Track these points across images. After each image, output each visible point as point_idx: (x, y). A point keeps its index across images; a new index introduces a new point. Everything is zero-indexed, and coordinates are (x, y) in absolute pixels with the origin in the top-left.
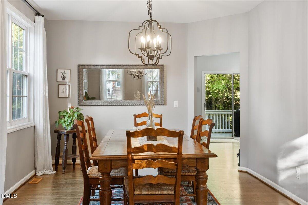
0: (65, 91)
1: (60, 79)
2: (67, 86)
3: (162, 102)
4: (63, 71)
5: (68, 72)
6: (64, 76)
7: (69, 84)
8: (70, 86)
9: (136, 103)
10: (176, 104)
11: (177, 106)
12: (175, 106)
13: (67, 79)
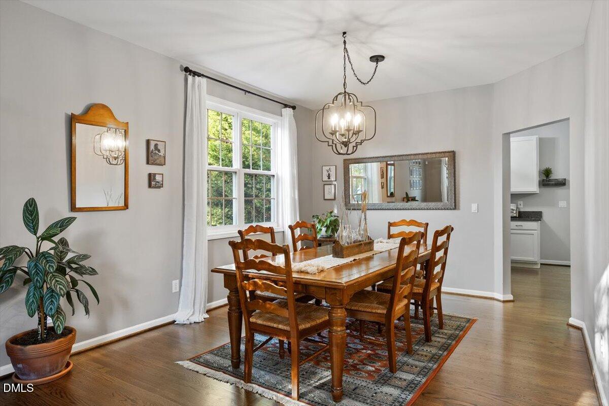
0: (331, 192)
1: (325, 178)
2: (333, 186)
3: (452, 206)
4: (327, 168)
5: (333, 168)
6: (329, 174)
7: (335, 183)
8: (336, 186)
9: (414, 207)
10: (474, 207)
11: (477, 211)
12: (472, 211)
13: (333, 178)
